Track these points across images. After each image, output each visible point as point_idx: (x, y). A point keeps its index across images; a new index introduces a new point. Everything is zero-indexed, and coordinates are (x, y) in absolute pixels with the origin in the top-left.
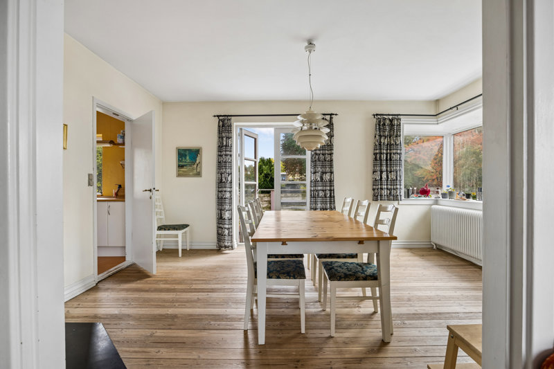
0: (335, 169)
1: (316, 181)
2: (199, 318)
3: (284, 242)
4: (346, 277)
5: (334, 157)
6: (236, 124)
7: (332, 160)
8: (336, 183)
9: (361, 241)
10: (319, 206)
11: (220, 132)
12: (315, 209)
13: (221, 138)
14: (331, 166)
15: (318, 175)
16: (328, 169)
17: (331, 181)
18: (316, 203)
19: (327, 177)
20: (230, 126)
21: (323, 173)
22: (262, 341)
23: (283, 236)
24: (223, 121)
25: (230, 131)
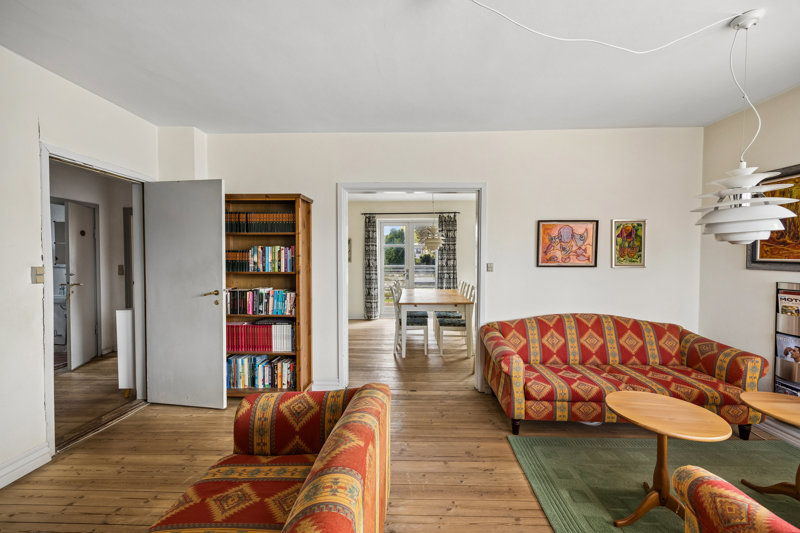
0: (457, 257)
1: (442, 266)
2: (368, 350)
3: (416, 305)
4: (449, 325)
5: (457, 247)
6: (378, 220)
7: (455, 250)
8: (458, 268)
9: (456, 305)
10: (445, 286)
11: (366, 227)
12: (442, 288)
13: (367, 231)
14: (454, 254)
15: (445, 261)
16: (452, 257)
17: (454, 266)
18: (442, 283)
19: (451, 263)
20: (375, 222)
21: (448, 259)
22: (404, 356)
23: (415, 302)
24: (369, 218)
25: (374, 226)
